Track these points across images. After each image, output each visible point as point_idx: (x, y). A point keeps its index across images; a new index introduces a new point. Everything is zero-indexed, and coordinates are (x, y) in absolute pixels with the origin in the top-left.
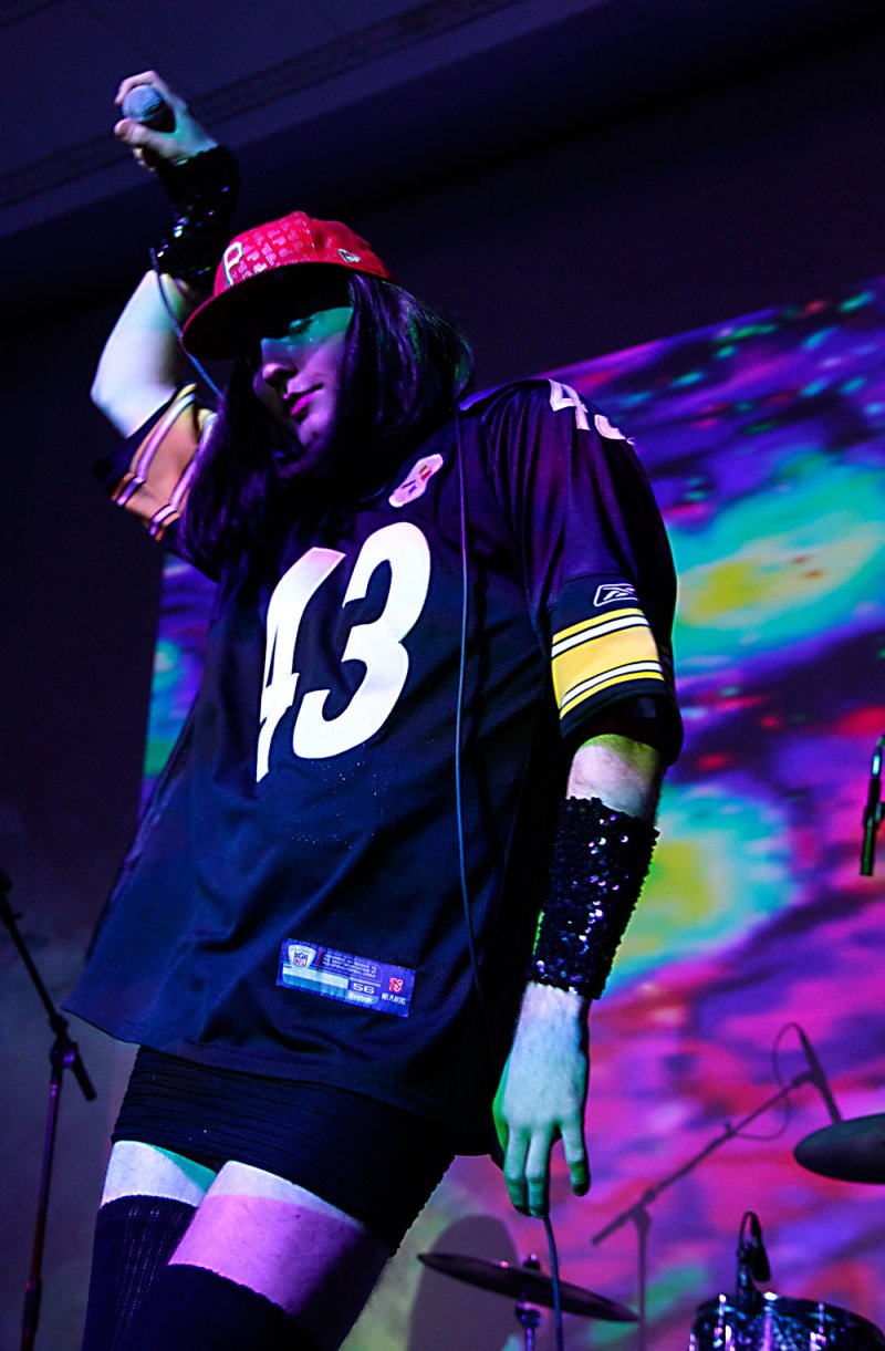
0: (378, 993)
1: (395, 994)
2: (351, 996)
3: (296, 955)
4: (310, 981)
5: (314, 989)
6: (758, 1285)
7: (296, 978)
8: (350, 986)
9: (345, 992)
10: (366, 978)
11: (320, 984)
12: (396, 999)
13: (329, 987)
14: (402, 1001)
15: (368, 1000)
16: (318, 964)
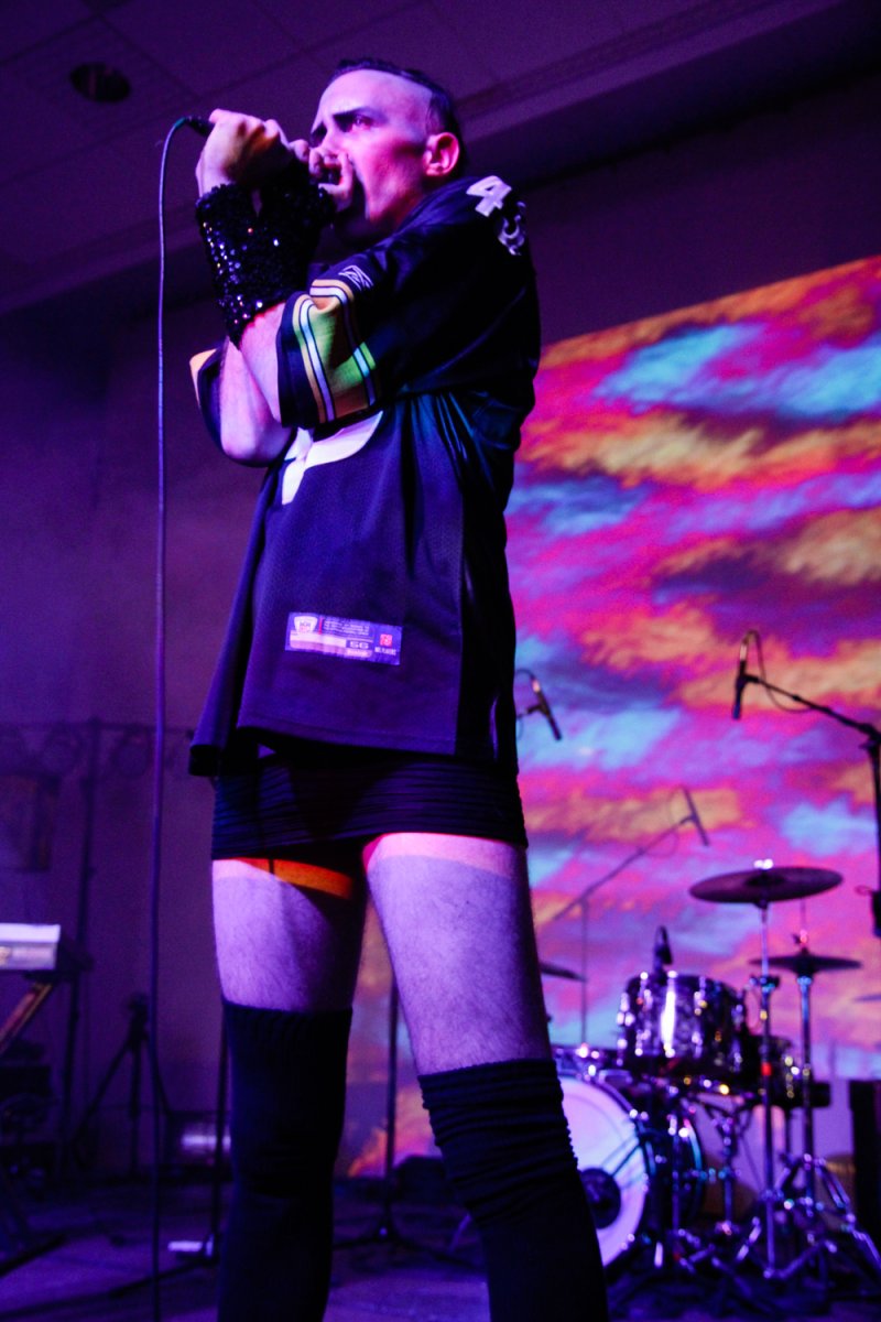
0: (371, 647)
1: (386, 647)
2: (350, 653)
3: (302, 624)
4: (314, 644)
5: (318, 649)
6: (665, 968)
7: (302, 643)
8: (348, 645)
9: (343, 649)
10: (361, 636)
11: (321, 645)
12: (388, 652)
13: (329, 646)
14: (393, 652)
15: (364, 654)
16: (320, 629)
